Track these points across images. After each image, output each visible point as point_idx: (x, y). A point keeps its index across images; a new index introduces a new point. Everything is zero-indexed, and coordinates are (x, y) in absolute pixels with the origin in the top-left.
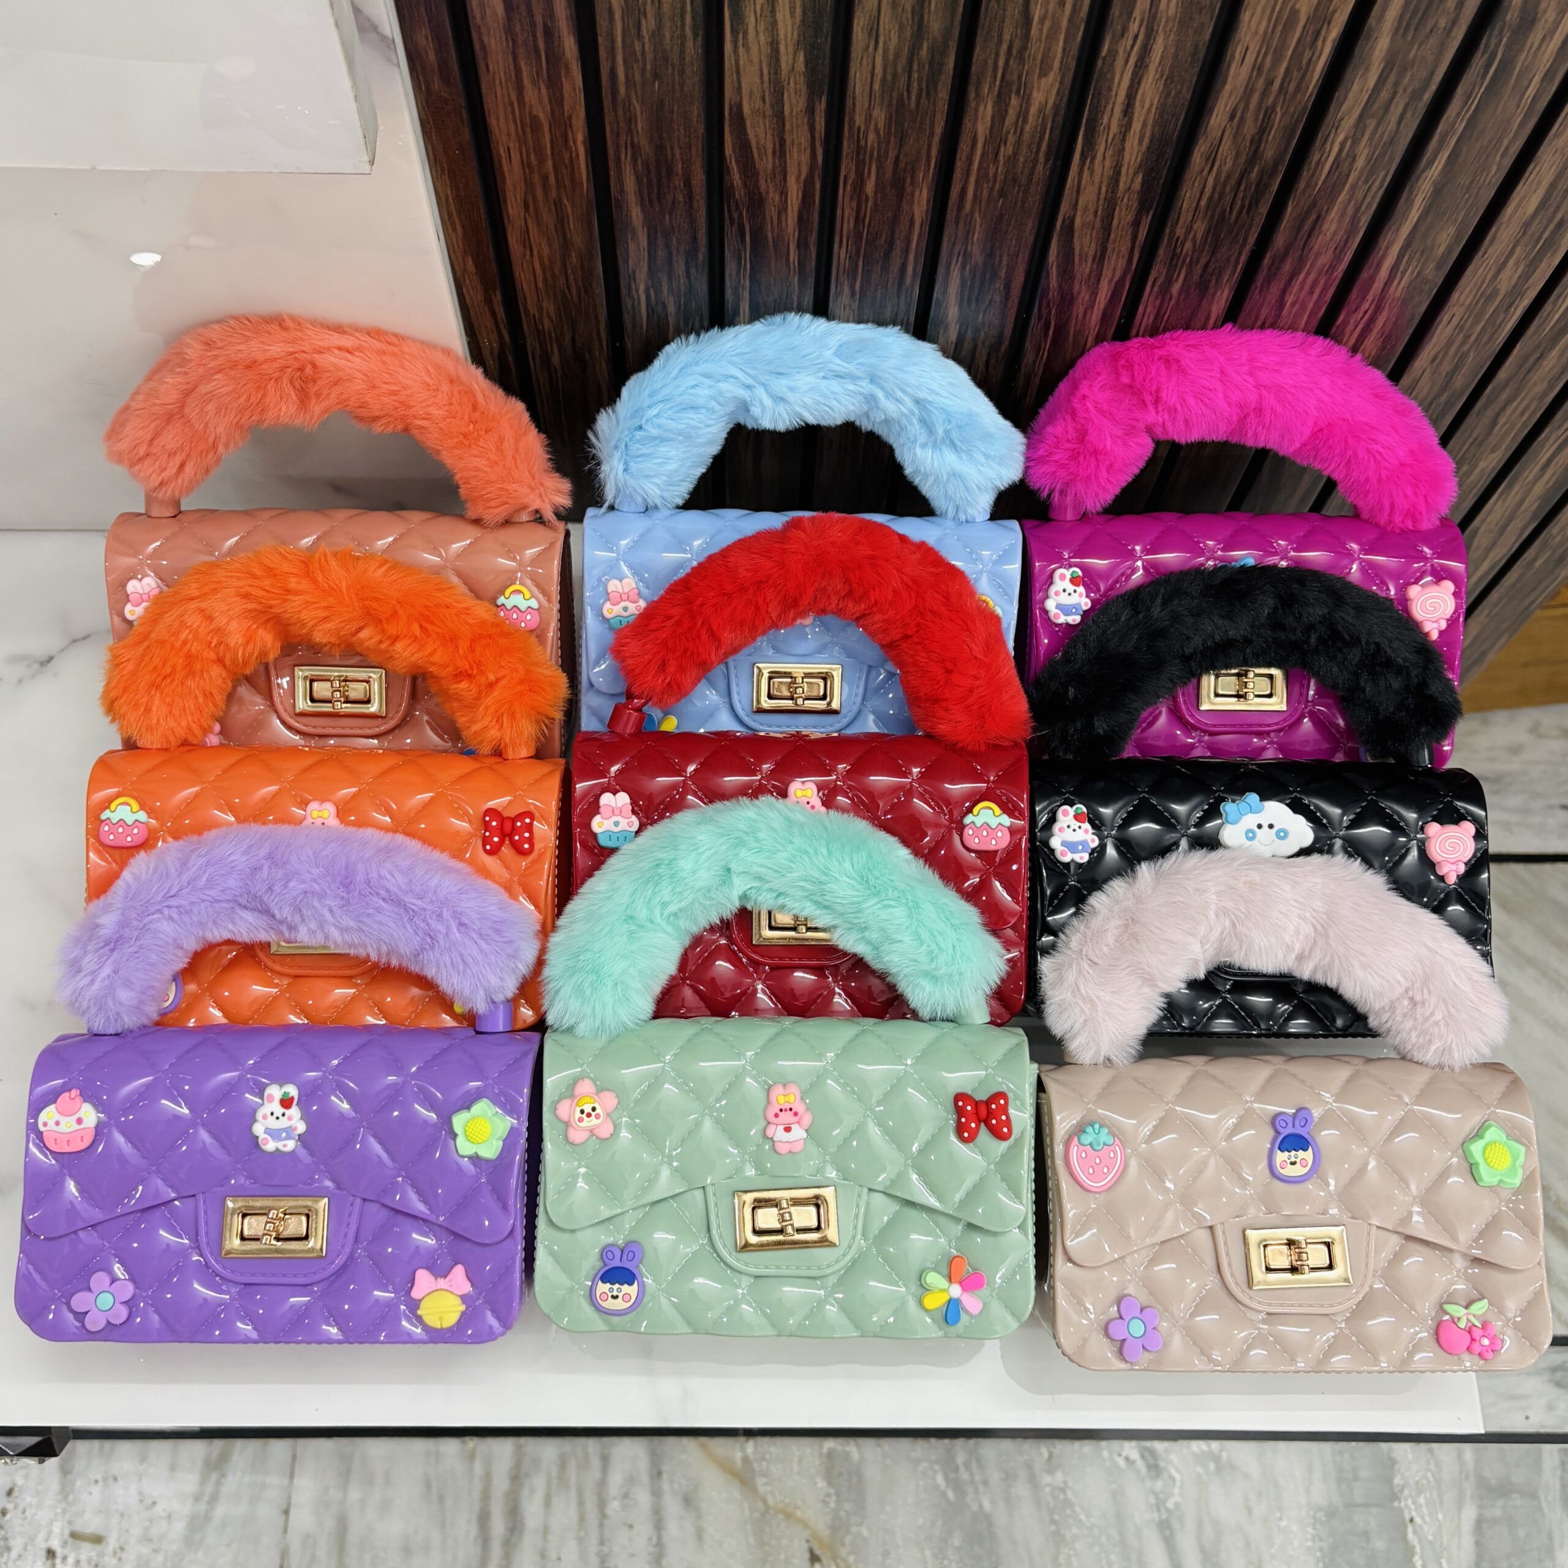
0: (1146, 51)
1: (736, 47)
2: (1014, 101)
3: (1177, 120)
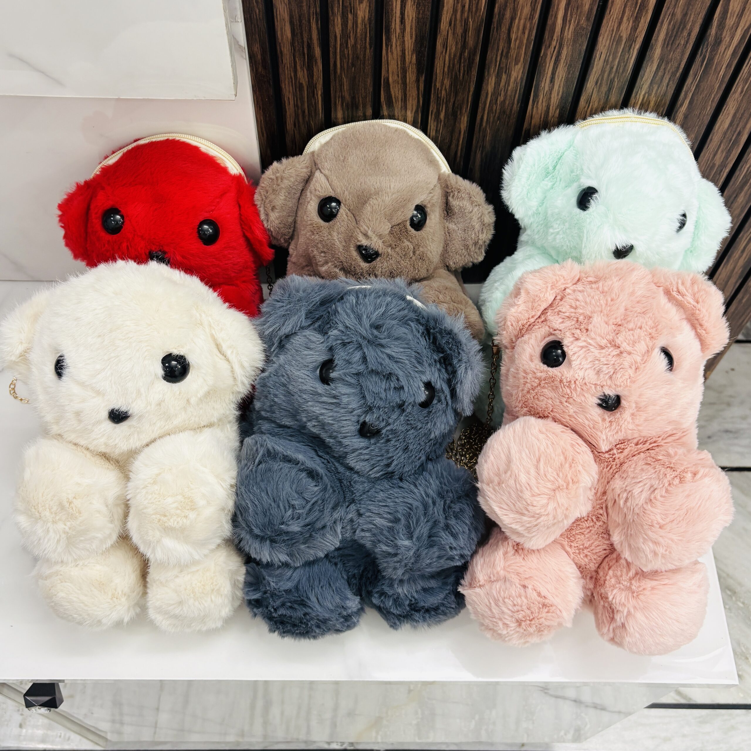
0: (559, 54)
1: (387, 53)
2: (504, 76)
3: (573, 84)
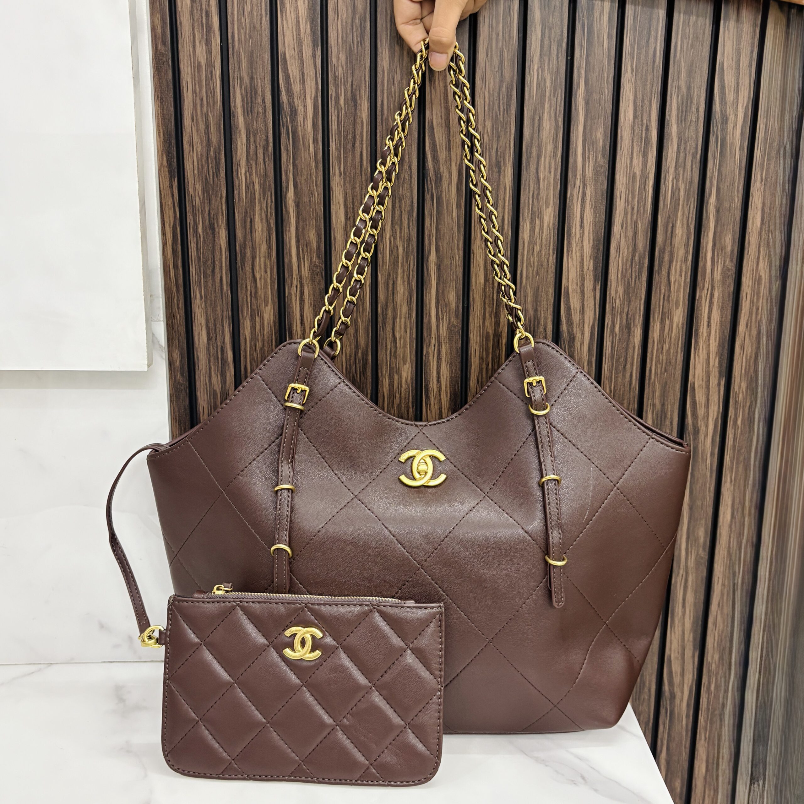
1: (282, 20)
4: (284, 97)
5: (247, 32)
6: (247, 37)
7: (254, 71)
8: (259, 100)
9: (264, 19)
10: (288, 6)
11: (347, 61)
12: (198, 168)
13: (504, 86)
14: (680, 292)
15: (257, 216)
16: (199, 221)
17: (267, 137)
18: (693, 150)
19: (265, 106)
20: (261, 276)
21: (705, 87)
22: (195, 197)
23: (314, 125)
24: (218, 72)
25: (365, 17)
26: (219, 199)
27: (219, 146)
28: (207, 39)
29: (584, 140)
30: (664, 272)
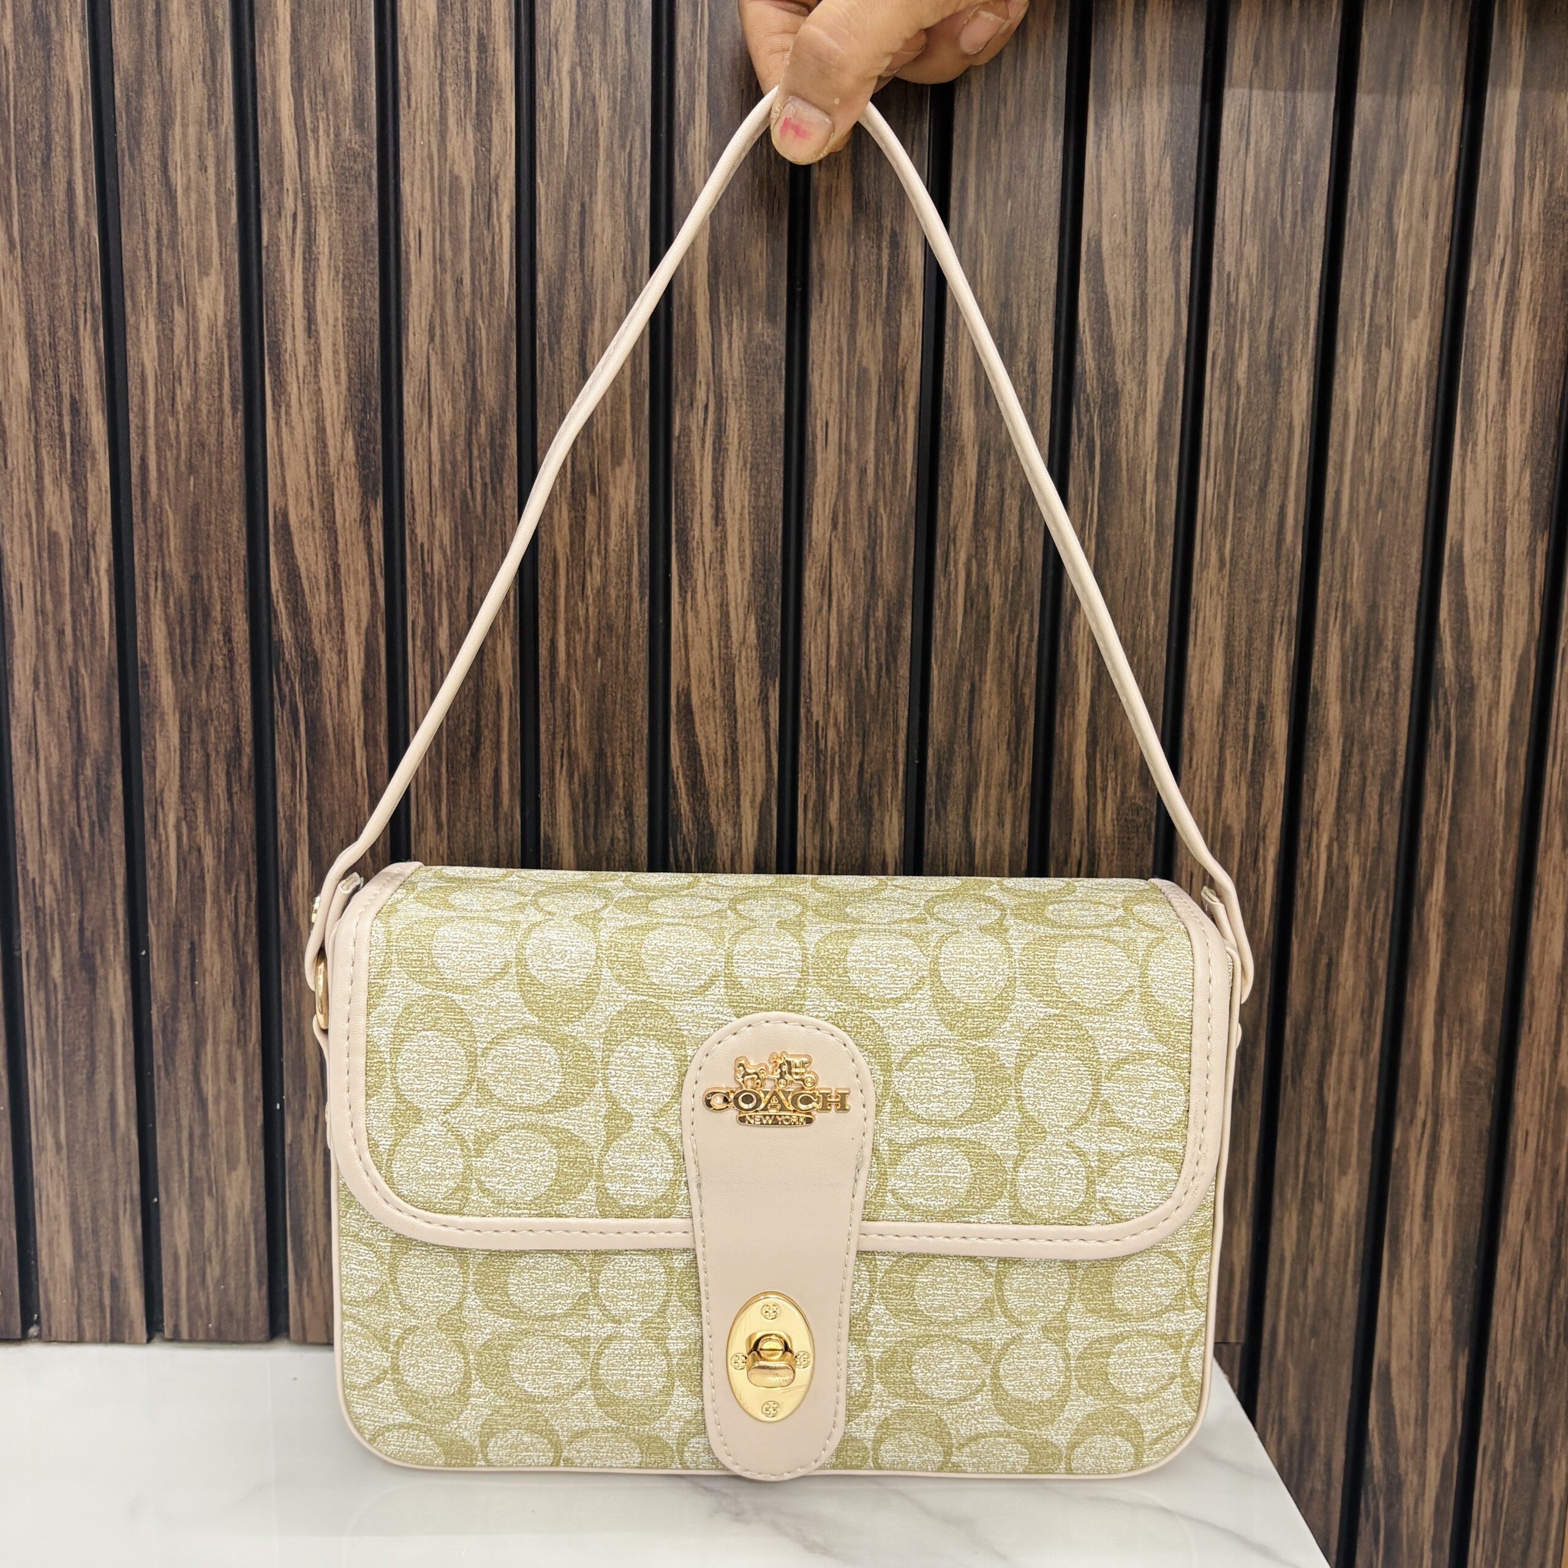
4: (285, 629)
5: (183, 456)
6: (183, 468)
7: (201, 557)
8: (216, 634)
9: (228, 422)
10: (293, 389)
11: (457, 534)
12: (51, 811)
13: (880, 603)
14: (1352, 1130)
15: (208, 936)
16: (53, 947)
17: (237, 730)
18: (1383, 768)
19: (231, 651)
20: (219, 1090)
21: (1415, 607)
22: (42, 887)
23: (367, 699)
24: (103, 560)
25: (504, 419)
26: (107, 893)
27: (108, 754)
28: (74, 473)
29: (1093, 743)
30: (1309, 1080)
